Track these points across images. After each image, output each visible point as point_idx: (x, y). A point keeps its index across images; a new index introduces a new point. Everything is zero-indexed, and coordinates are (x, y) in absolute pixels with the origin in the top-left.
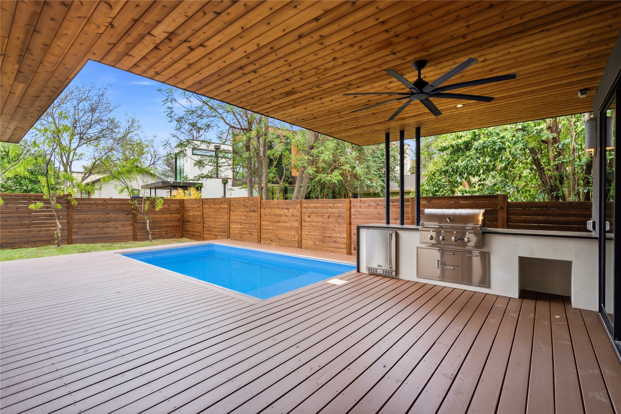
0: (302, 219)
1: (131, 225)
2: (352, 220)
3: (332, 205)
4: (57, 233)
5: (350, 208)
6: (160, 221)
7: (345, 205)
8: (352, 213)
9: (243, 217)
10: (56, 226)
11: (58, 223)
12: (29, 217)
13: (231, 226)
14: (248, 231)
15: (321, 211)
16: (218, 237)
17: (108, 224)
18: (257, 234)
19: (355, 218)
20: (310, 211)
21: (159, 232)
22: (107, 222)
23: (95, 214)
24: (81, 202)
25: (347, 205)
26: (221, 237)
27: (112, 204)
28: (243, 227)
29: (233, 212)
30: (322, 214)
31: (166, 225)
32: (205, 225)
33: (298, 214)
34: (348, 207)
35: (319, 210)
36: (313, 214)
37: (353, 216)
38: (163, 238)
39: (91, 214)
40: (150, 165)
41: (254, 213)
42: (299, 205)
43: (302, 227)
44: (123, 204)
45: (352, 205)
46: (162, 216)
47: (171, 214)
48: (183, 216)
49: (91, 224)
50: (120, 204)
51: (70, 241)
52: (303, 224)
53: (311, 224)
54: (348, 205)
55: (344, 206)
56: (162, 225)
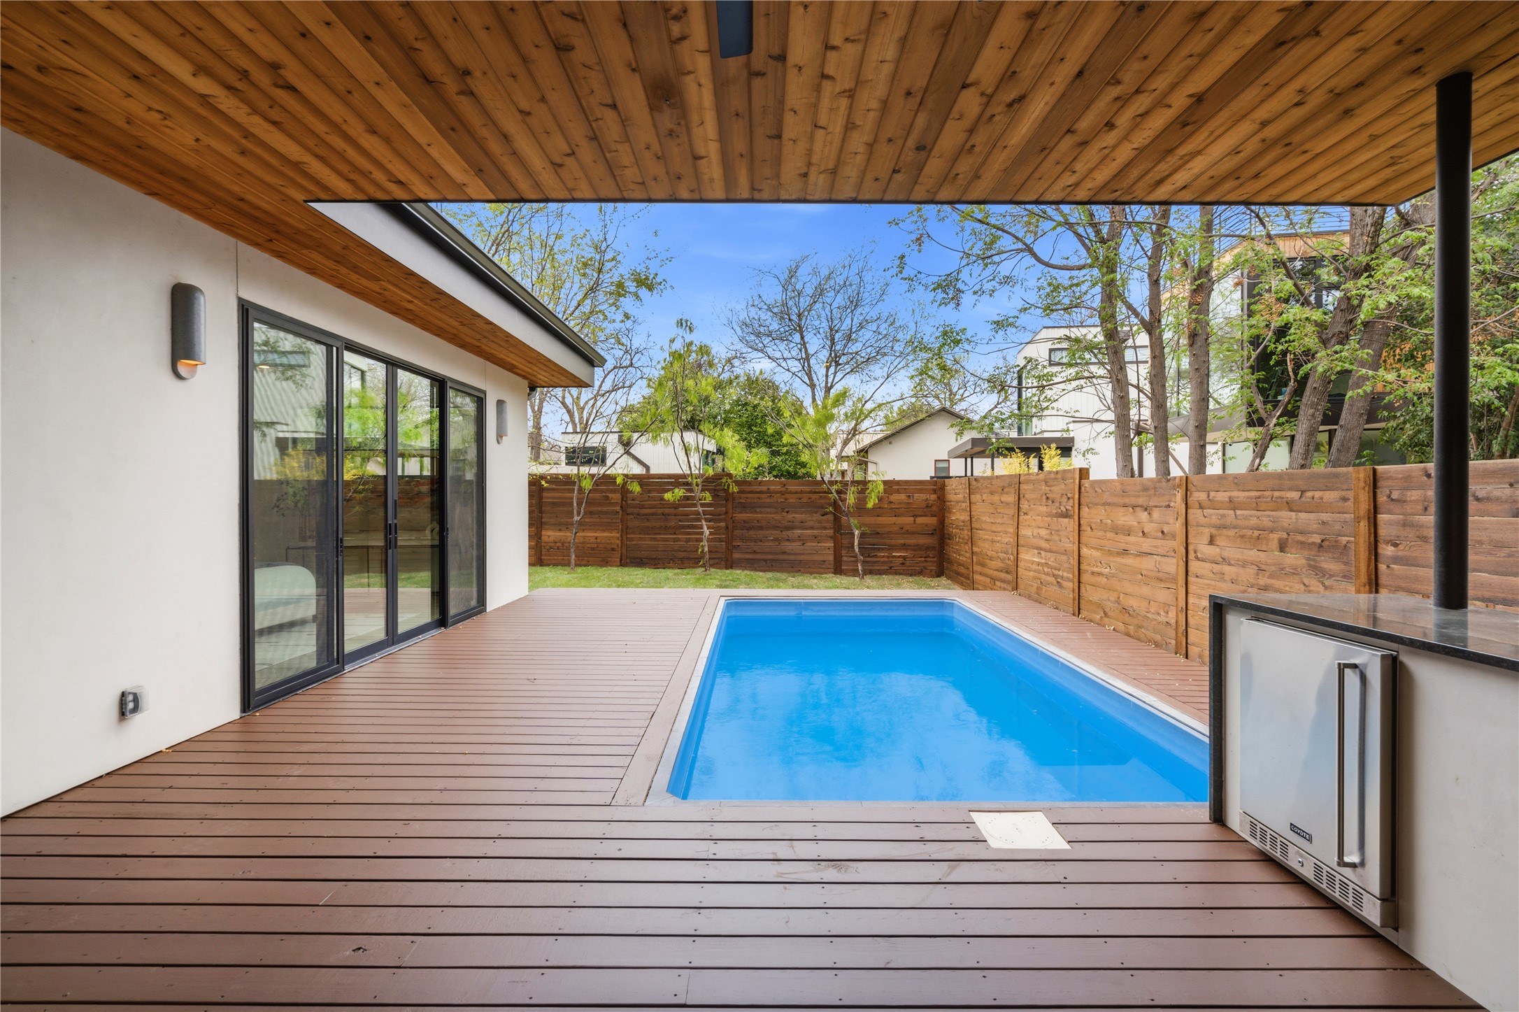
0: (1191, 548)
1: (831, 537)
2: (1382, 567)
3: (1295, 495)
4: (703, 546)
5: (1375, 510)
6: (890, 533)
7: (1350, 494)
8: (1383, 532)
9: (1044, 532)
10: (702, 533)
11: (705, 528)
12: (675, 515)
13: (1021, 556)
14: (1054, 576)
15: (1254, 521)
16: (998, 583)
17: (789, 533)
18: (1070, 585)
19: (1396, 560)
20: (1215, 520)
21: (888, 557)
22: (788, 528)
23: (768, 513)
24: (746, 488)
25: (1356, 499)
26: (1003, 585)
27: (796, 493)
28: (1044, 561)
29: (1025, 517)
30: (1256, 533)
31: (902, 541)
32: (975, 549)
33: (1178, 526)
34: (1365, 505)
35: (1246, 518)
36: (1225, 532)
37: (1387, 551)
38: (897, 573)
39: (761, 512)
40: (998, 404)
41: (1067, 520)
42: (1179, 496)
43: (1191, 579)
44: (815, 493)
45: (1382, 498)
46: (893, 519)
47: (915, 516)
48: (942, 522)
49: (761, 532)
50: (811, 492)
51: (729, 564)
52: (1194, 565)
53: (1217, 568)
54: (1364, 497)
55: (1345, 499)
56: (893, 542)
